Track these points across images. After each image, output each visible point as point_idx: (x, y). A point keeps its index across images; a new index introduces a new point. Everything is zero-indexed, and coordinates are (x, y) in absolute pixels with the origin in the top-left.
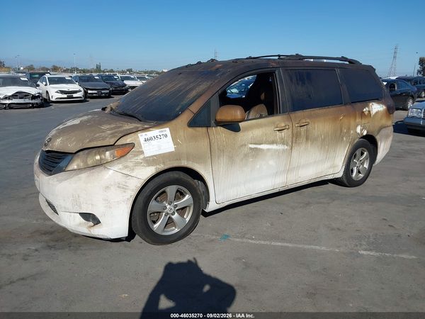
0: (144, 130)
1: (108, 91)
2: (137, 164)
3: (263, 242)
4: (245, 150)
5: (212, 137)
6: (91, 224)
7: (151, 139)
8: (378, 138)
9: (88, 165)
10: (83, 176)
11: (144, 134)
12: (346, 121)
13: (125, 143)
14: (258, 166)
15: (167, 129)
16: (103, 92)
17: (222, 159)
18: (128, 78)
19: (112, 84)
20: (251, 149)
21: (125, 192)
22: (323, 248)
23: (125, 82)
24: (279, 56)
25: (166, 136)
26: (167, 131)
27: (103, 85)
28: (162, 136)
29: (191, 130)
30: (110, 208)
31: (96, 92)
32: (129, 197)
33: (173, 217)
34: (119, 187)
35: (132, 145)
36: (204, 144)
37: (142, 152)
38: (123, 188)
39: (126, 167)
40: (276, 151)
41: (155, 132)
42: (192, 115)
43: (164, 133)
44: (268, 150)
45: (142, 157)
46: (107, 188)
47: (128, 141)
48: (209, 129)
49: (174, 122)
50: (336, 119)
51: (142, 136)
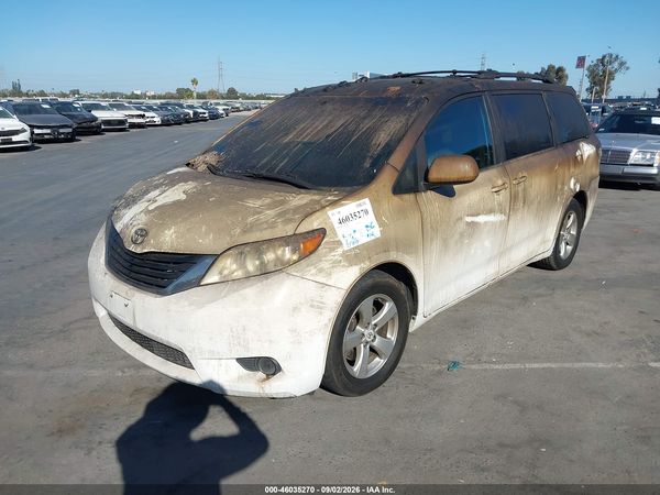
0: (333, 204)
1: (70, 130)
2: (336, 264)
3: (512, 366)
4: (461, 226)
5: (423, 209)
6: (261, 375)
7: (347, 219)
8: (588, 194)
9: (248, 272)
10: (251, 291)
11: (336, 211)
12: (560, 172)
13: (311, 229)
14: (473, 251)
15: (367, 200)
16: (61, 131)
17: (435, 242)
18: (98, 107)
19: (71, 117)
20: (468, 224)
21: (321, 313)
22: (601, 365)
23: (95, 113)
24: (454, 72)
25: (367, 212)
26: (366, 203)
27: (58, 119)
28: (362, 214)
29: (396, 199)
30: (300, 343)
31: (49, 131)
32: (327, 321)
33: (375, 344)
34: (312, 306)
35: (322, 232)
36: (414, 221)
37: (339, 243)
38: (319, 307)
39: (321, 271)
40: (493, 223)
41: (349, 207)
42: (396, 174)
43: (363, 208)
44: (486, 223)
45: (340, 251)
46: (295, 309)
47: (315, 226)
48: (419, 195)
49: (373, 187)
50: (551, 170)
51: (334, 215)
